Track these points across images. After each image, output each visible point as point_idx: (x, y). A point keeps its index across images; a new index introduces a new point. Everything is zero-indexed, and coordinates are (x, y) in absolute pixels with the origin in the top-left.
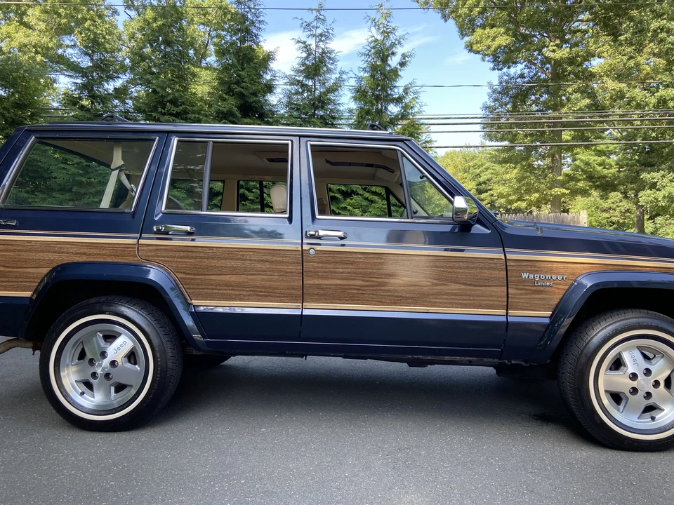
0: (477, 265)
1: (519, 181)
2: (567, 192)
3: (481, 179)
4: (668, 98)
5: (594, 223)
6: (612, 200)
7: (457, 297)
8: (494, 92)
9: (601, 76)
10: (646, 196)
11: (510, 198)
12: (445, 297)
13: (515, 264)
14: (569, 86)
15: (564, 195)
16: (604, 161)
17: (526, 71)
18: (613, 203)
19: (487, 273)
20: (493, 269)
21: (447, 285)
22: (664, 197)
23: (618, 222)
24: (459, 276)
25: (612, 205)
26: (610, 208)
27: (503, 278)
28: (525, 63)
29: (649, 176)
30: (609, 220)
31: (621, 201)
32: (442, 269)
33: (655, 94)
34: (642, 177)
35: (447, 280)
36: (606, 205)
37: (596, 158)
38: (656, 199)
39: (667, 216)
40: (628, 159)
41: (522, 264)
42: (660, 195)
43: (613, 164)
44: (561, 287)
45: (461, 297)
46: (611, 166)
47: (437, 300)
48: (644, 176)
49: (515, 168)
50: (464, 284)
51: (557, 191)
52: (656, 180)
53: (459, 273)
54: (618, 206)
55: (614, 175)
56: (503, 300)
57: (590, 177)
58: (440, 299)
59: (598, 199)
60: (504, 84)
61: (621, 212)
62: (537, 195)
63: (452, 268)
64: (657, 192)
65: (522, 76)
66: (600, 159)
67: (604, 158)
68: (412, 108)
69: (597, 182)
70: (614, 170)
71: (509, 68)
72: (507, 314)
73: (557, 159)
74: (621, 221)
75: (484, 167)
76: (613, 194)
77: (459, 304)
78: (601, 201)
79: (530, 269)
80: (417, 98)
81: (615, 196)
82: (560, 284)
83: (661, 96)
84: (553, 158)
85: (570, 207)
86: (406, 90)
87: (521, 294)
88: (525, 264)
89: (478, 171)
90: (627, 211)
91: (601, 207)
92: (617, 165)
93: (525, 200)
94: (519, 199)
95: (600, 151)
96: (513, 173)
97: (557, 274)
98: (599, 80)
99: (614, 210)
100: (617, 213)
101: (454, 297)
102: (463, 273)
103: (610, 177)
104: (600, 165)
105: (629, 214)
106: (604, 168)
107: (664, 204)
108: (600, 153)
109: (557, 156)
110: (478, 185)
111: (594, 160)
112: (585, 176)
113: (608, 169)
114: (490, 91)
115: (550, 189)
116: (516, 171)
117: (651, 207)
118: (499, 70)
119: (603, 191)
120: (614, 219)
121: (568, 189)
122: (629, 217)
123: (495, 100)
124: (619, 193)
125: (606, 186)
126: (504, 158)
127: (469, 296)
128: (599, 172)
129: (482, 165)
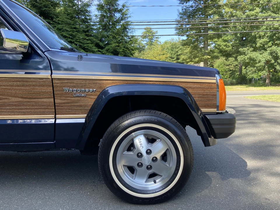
0: (31, 84)
1: (191, 53)
2: (210, 57)
3: (178, 54)
4: (250, 15)
5: (223, 71)
6: (231, 61)
7: (17, 107)
8: (180, 14)
9: (223, 6)
10: (240, 58)
11: (187, 61)
12: (8, 107)
13: (59, 82)
14: (210, 11)
15: (208, 58)
16: (226, 44)
17: (194, 5)
18: (231, 62)
19: (38, 89)
20: (43, 86)
21: (8, 99)
22: (248, 58)
23: (233, 70)
24: (17, 92)
25: (230, 63)
26: (230, 64)
27: (50, 92)
28: (193, 1)
29: (242, 49)
30: (229, 69)
31: (234, 61)
32: (4, 87)
33: (245, 14)
34: (239, 50)
35: (8, 95)
36: (228, 63)
37: (223, 43)
38: (245, 59)
39: (249, 66)
40: (236, 43)
41: (64, 81)
42: (246, 57)
43: (230, 45)
44: (92, 97)
45: (20, 107)
46: (229, 47)
47: (3, 110)
48: (241, 49)
49: (189, 47)
50: (22, 98)
51: (206, 57)
52: (245, 51)
53: (17, 89)
54: (233, 63)
55: (230, 50)
56: (52, 108)
57: (221, 51)
58: (4, 109)
59: (225, 61)
60: (184, 10)
61: (234, 66)
62: (197, 59)
63: (12, 86)
64: (245, 56)
65: (192, 7)
66: (225, 43)
67: (226, 43)
68: (126, 14)
69: (224, 53)
70: (230, 48)
71: (186, 3)
72: (55, 117)
73: (206, 43)
74: (234, 69)
75: (180, 48)
76: (230, 59)
77: (19, 112)
78: (226, 62)
79: (70, 85)
80: (128, 9)
81: (231, 59)
82: (92, 95)
83: (247, 15)
84: (204, 43)
85: (214, 64)
86: (123, 6)
87: (64, 103)
88: (66, 81)
89: (177, 50)
90: (236, 65)
91: (226, 64)
92: (231, 46)
93: (193, 61)
94: (191, 61)
95: (225, 40)
96: (188, 50)
97: (89, 88)
98: (222, 8)
99: (231, 65)
100: (232, 66)
101: (14, 107)
102: (19, 89)
103: (229, 51)
104: (225, 46)
105: (237, 67)
106: (226, 47)
107: (248, 61)
108: (225, 41)
109: (206, 42)
110: (177, 56)
111: (223, 44)
112: (219, 51)
113: (228, 48)
114: (178, 13)
115: (203, 56)
116: (189, 49)
117: (243, 63)
118: (182, 4)
119: (226, 57)
120: (231, 69)
121: (210, 56)
122: (237, 68)
123: (181, 17)
124: (233, 58)
125: (227, 55)
126: (184, 43)
127: (26, 106)
128: (224, 49)
129: (178, 48)
